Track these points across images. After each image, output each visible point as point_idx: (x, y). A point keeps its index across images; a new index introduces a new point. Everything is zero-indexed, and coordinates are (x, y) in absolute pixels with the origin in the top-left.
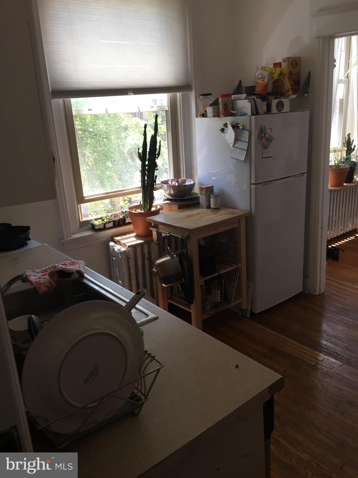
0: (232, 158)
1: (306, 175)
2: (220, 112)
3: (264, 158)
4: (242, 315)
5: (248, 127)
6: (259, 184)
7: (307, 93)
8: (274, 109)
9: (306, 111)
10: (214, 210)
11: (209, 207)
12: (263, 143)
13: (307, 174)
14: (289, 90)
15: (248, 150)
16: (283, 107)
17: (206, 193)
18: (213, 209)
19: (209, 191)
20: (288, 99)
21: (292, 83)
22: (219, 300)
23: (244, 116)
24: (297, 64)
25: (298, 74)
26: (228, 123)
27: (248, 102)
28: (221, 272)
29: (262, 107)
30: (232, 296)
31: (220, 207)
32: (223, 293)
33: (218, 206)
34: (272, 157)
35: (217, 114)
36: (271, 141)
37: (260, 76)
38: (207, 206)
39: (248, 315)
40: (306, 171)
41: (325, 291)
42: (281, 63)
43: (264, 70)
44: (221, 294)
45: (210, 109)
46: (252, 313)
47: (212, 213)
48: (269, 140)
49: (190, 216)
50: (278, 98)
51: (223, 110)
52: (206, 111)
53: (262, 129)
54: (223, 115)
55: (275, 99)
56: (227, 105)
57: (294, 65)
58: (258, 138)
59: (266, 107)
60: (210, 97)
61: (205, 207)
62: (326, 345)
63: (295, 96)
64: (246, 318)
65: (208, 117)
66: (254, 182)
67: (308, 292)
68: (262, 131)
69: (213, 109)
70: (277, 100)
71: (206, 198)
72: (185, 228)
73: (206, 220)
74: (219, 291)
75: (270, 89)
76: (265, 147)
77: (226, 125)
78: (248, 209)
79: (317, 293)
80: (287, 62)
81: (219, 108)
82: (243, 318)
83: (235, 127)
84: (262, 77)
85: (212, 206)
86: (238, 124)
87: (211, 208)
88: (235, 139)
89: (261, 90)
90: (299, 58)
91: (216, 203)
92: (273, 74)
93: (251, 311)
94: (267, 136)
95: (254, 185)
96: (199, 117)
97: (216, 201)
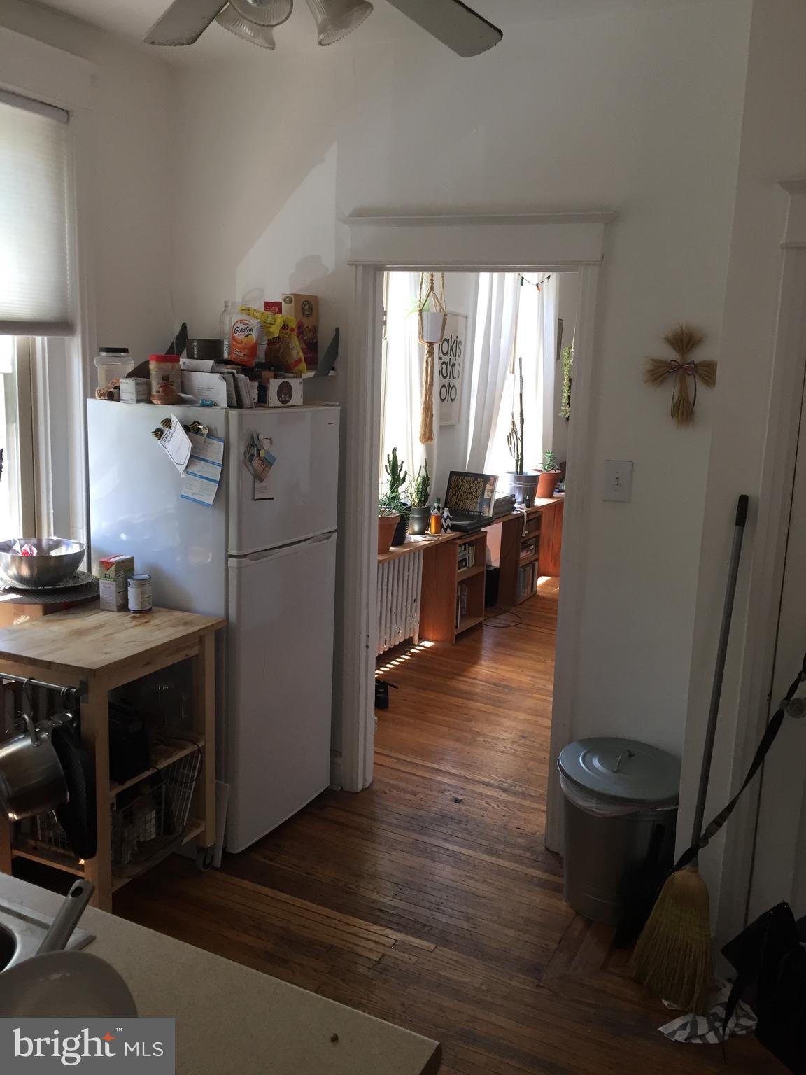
0: (182, 496)
1: (335, 535)
2: (154, 392)
3: (256, 500)
4: (204, 861)
5: (221, 432)
6: (245, 556)
7: (333, 369)
8: (273, 399)
9: (334, 405)
10: (138, 615)
11: (123, 607)
12: (255, 470)
13: (338, 534)
14: (299, 361)
15: (223, 483)
16: (291, 396)
17: (116, 574)
18: (135, 612)
19: (125, 569)
20: (300, 380)
21: (304, 346)
22: (154, 836)
23: (211, 407)
24: (311, 310)
25: (315, 329)
26: (174, 418)
27: (219, 379)
28: (160, 767)
29: (250, 390)
30: (183, 820)
31: (151, 609)
32: (162, 817)
33: (147, 604)
34: (273, 498)
35: (145, 397)
36: (271, 464)
37: (241, 326)
38: (118, 606)
39: (218, 862)
40: (336, 527)
41: (373, 782)
42: (281, 303)
43: (249, 314)
44: (158, 819)
45: (127, 383)
46: (226, 854)
47: (134, 623)
48: (268, 463)
49: (80, 633)
50: (281, 376)
51: (161, 389)
52: (117, 388)
53: (253, 439)
54: (160, 398)
55: (276, 377)
56: (170, 380)
57: (306, 310)
58: (245, 458)
59: (257, 392)
60: (124, 356)
61: (115, 608)
62: (394, 908)
63: (311, 374)
64: (215, 868)
65: (123, 400)
66: (236, 552)
67: (340, 788)
68: (253, 446)
69: (137, 384)
70: (280, 381)
71: (118, 586)
72: (76, 667)
73: (126, 643)
74: (154, 814)
75: (261, 354)
76: (259, 477)
77: (167, 422)
78: (222, 612)
79: (360, 787)
80: (293, 304)
81: (149, 385)
82: (206, 870)
83: (191, 429)
84: (246, 330)
85: (132, 605)
86: (197, 422)
87: (129, 610)
88: (191, 456)
89: (242, 355)
90: (315, 298)
91: (142, 598)
92: (268, 325)
93: (224, 850)
94: (262, 453)
95: (235, 560)
96: (97, 397)
97: (143, 593)
